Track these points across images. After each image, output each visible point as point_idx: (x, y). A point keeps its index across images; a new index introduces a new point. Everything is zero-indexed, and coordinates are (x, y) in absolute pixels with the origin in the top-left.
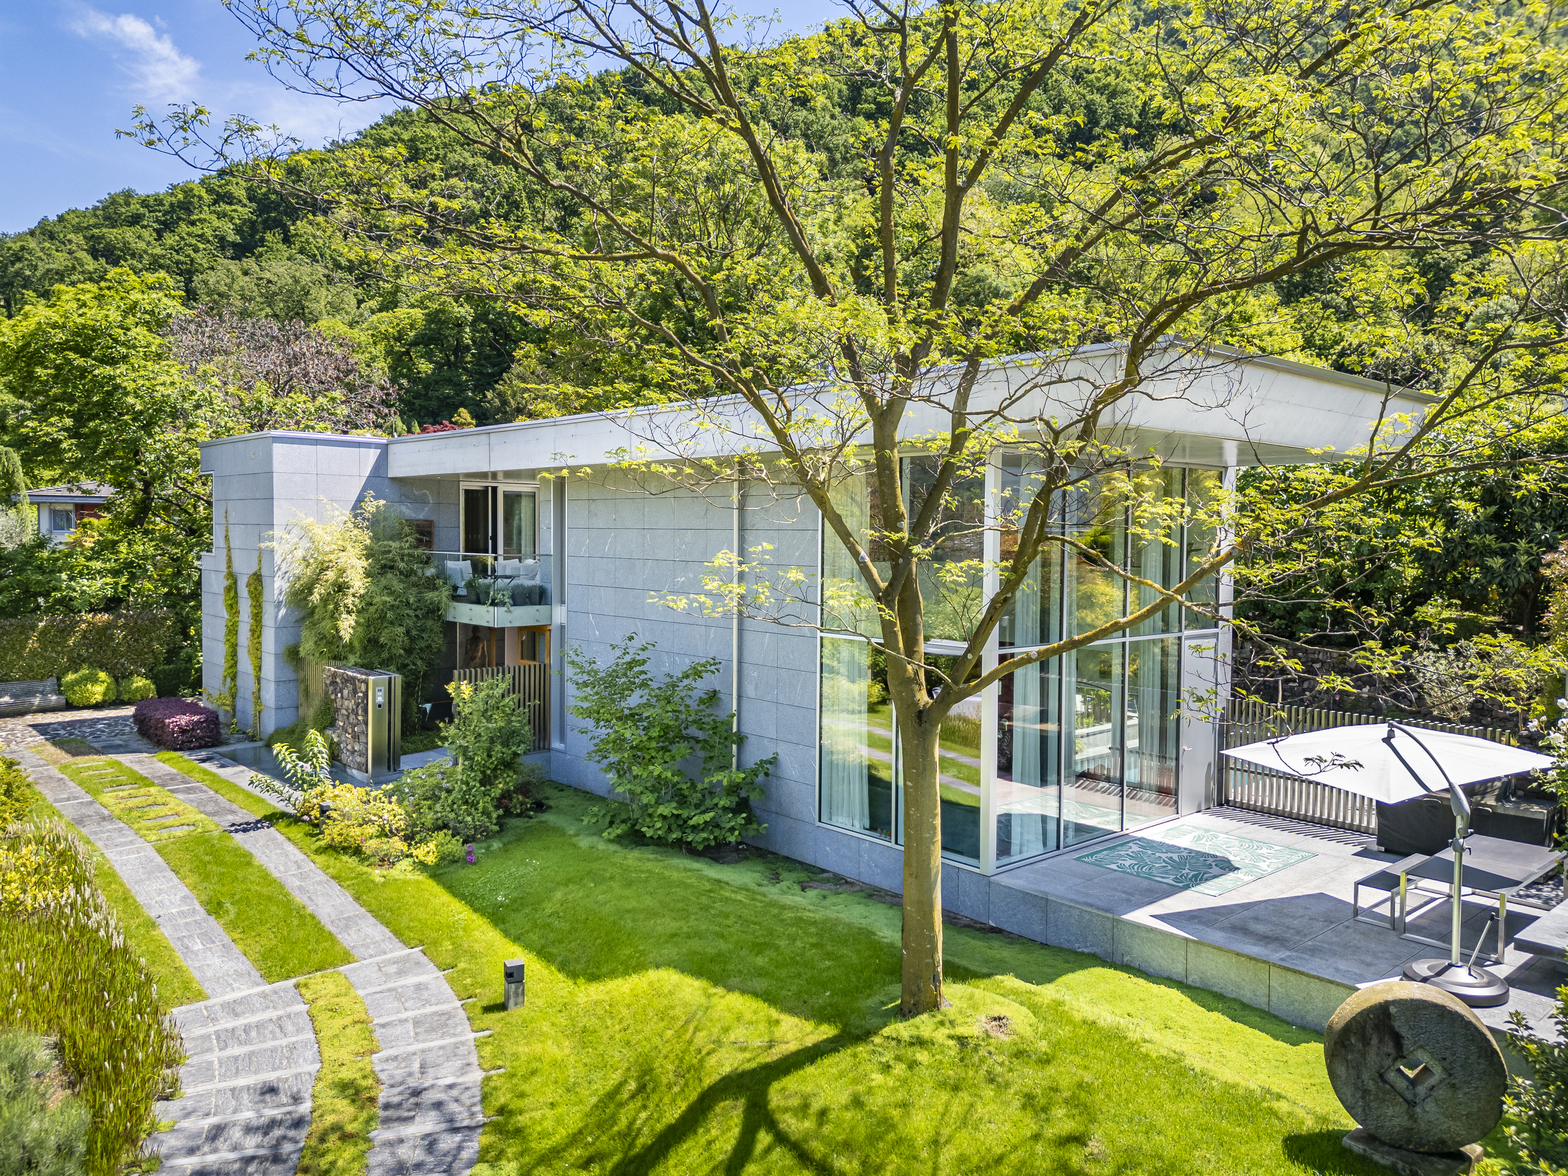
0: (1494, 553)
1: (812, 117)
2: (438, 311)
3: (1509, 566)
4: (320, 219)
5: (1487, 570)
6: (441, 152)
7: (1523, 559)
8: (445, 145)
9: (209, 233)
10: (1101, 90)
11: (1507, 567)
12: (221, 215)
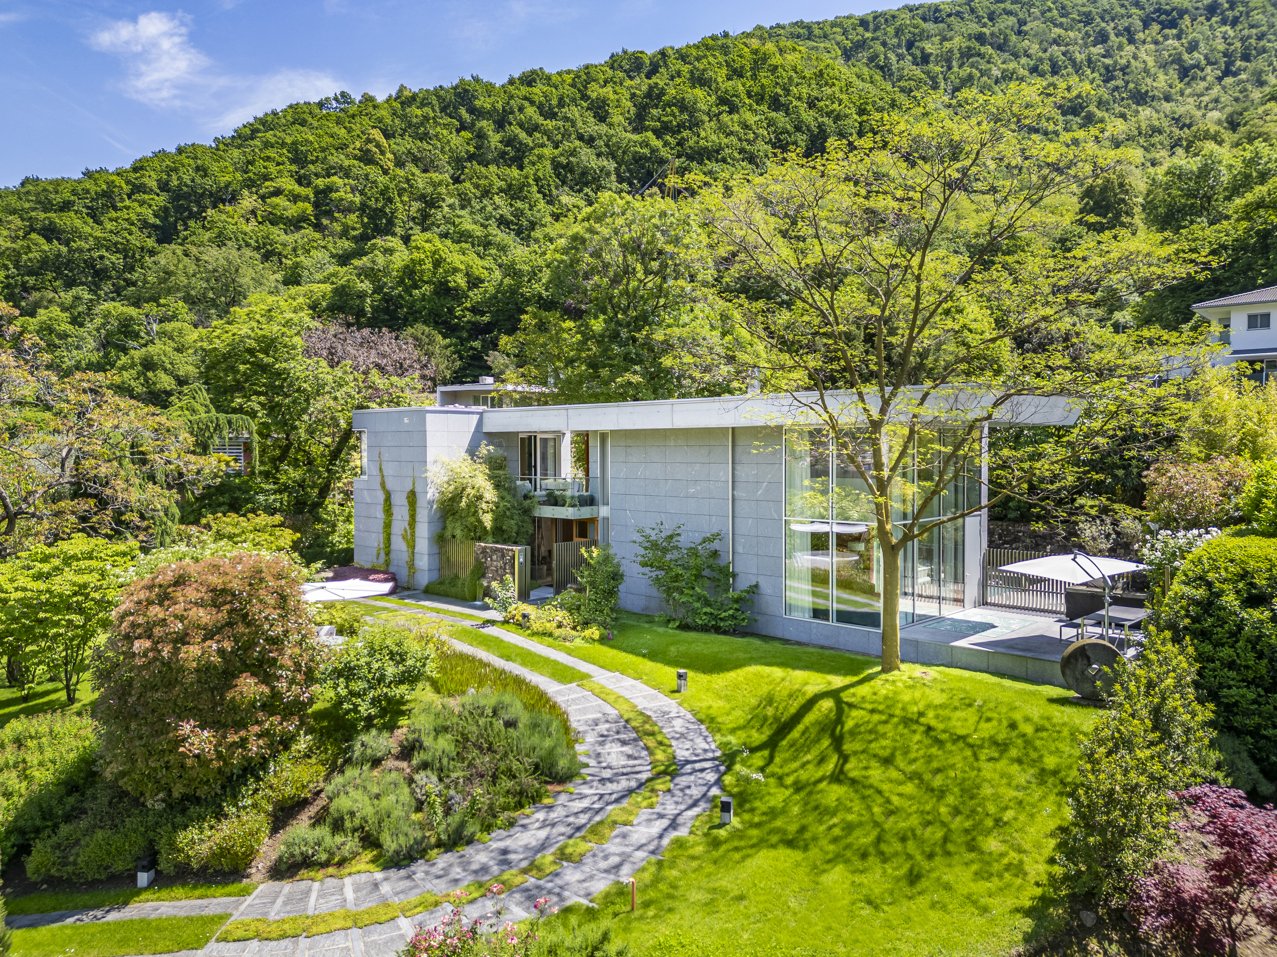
0: (1119, 468)
1: (612, 132)
2: (343, 287)
3: (1128, 474)
4: (229, 208)
5: (1115, 477)
6: (321, 155)
7: (1135, 471)
8: (323, 150)
9: (134, 217)
10: (828, 114)
11: (1126, 475)
12: (142, 203)
